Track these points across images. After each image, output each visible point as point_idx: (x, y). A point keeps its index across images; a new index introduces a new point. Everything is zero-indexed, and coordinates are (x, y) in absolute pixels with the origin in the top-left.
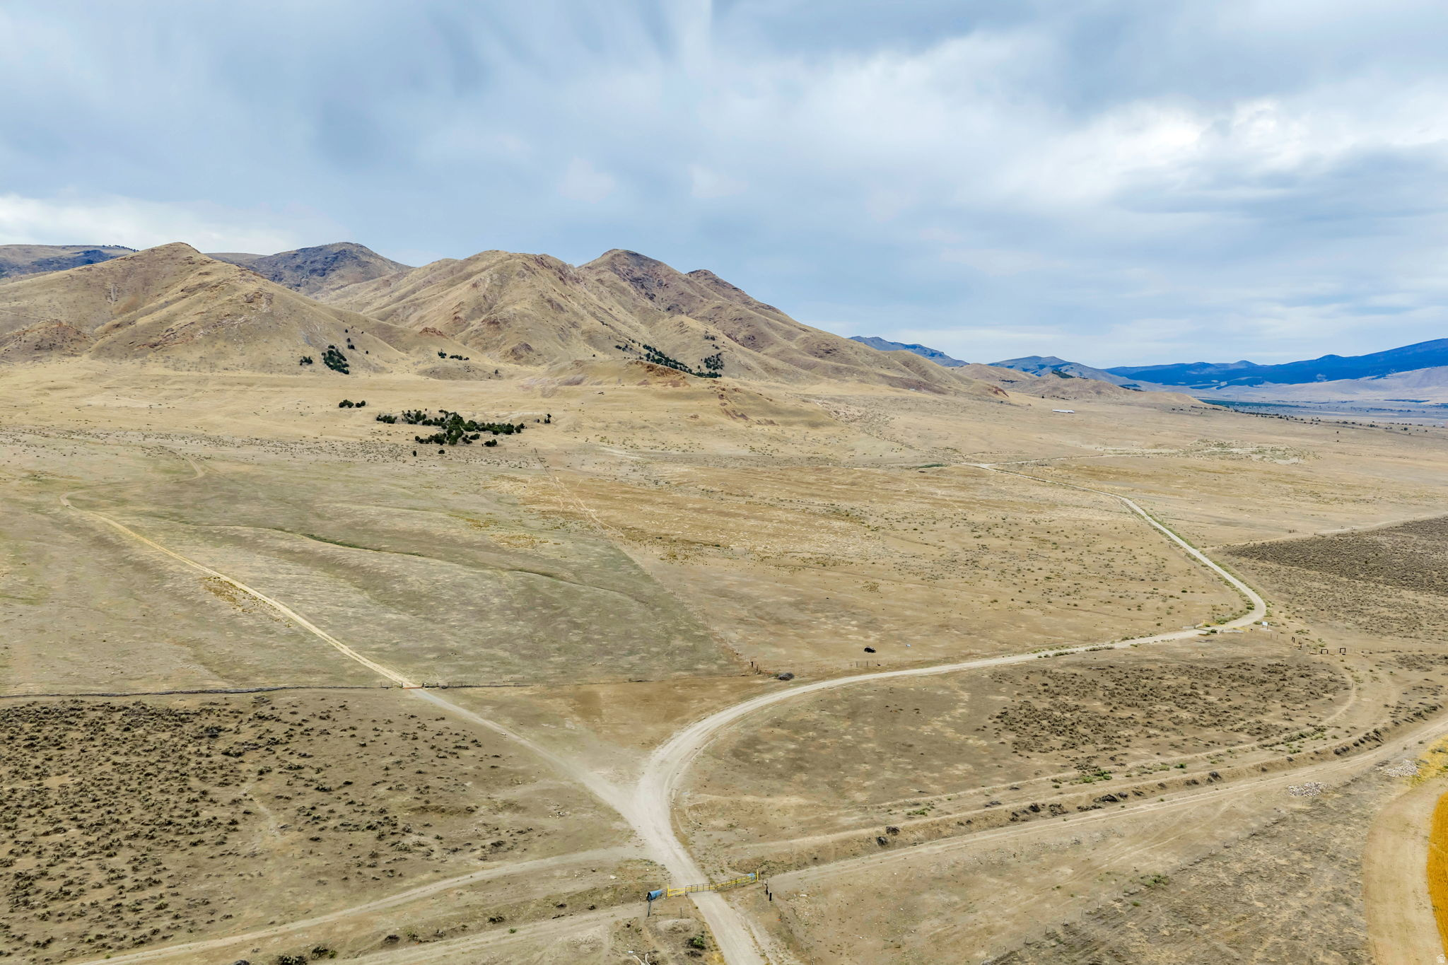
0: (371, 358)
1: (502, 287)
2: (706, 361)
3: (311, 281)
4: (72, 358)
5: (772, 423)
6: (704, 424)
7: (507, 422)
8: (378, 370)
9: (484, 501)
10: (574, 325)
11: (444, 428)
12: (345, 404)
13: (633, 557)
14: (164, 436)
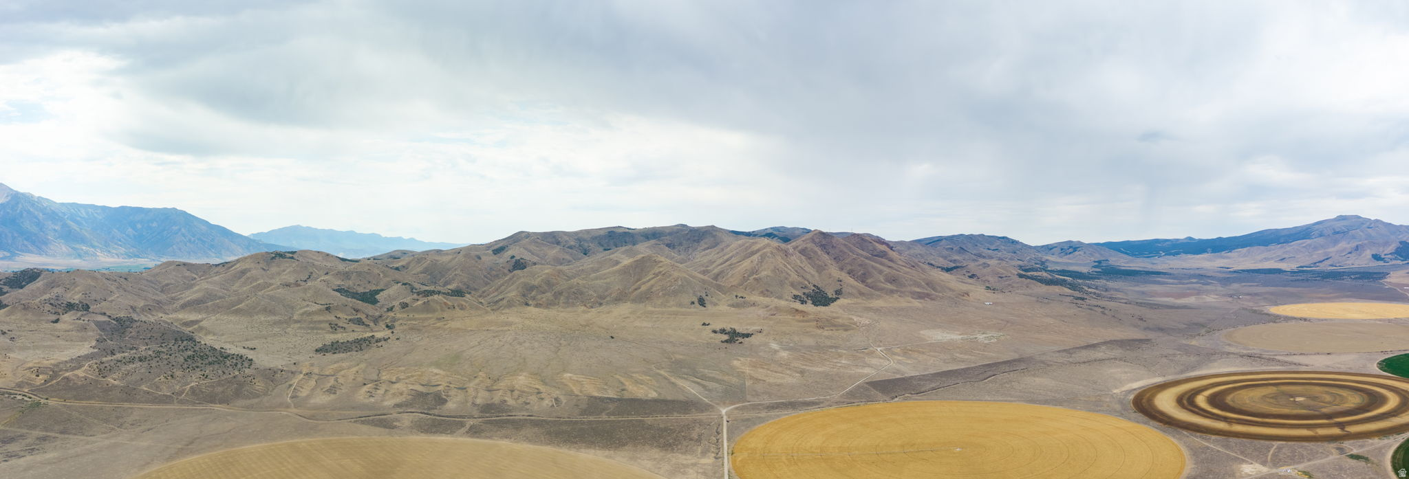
0: (714, 300)
1: (762, 262)
2: (836, 292)
3: (693, 246)
4: (626, 303)
5: (832, 330)
6: (807, 332)
7: (748, 332)
8: (716, 304)
9: (728, 367)
10: (786, 279)
11: (730, 335)
12: (704, 324)
13: (747, 383)
14: (661, 342)
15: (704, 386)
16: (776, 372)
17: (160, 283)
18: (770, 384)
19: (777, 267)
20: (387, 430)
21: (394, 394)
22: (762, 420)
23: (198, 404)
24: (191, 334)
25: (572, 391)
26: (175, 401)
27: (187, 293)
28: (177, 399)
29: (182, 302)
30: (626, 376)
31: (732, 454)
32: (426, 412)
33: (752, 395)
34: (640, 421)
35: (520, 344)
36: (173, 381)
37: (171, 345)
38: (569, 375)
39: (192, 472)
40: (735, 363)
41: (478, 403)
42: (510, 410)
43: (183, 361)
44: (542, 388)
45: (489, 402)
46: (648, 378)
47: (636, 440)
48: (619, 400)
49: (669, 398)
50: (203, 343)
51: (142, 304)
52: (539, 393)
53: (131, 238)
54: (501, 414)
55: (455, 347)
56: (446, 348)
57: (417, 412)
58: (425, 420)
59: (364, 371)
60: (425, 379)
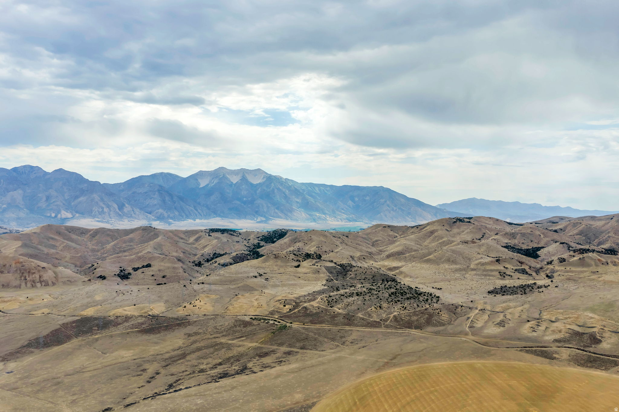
17: (371, 239)
20: (548, 360)
21: (553, 331)
23: (398, 328)
24: (394, 277)
26: (383, 326)
27: (391, 247)
28: (384, 324)
29: (387, 253)
32: (582, 348)
36: (381, 311)
37: (379, 284)
39: (395, 381)
43: (388, 296)
50: (402, 283)
51: (358, 254)
53: (350, 208)
55: (609, 296)
56: (600, 296)
57: (575, 348)
58: (581, 356)
59: (528, 310)
60: (581, 321)
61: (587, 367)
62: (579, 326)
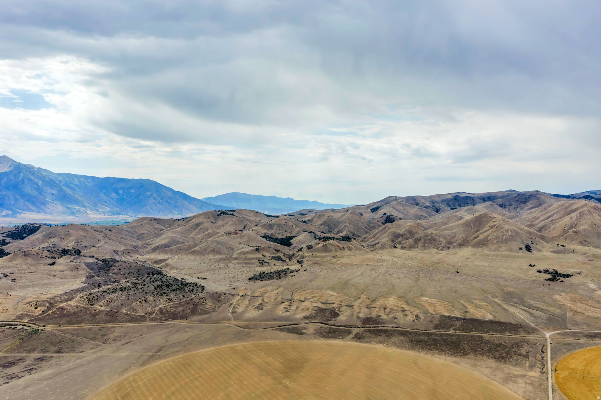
0: (539, 247)
1: (580, 219)
3: (521, 206)
4: (467, 248)
7: (569, 273)
8: (540, 251)
9: (552, 300)
11: (552, 275)
12: (530, 265)
13: (567, 314)
14: (495, 278)
15: (531, 314)
16: (594, 307)
18: (588, 317)
19: (594, 223)
20: (298, 335)
21: (303, 309)
22: (581, 346)
25: (428, 310)
30: (468, 301)
31: (555, 371)
32: (325, 322)
33: (572, 324)
34: (480, 337)
35: (390, 275)
38: (426, 298)
40: (557, 297)
41: (361, 317)
42: (383, 322)
44: (406, 307)
45: (368, 316)
46: (485, 304)
47: (476, 351)
48: (463, 319)
49: (502, 320)
52: (404, 311)
54: (377, 326)
55: (345, 276)
56: (339, 277)
57: (318, 323)
58: (324, 329)
59: (282, 293)
60: (324, 300)
61: (328, 338)
62: (323, 303)
